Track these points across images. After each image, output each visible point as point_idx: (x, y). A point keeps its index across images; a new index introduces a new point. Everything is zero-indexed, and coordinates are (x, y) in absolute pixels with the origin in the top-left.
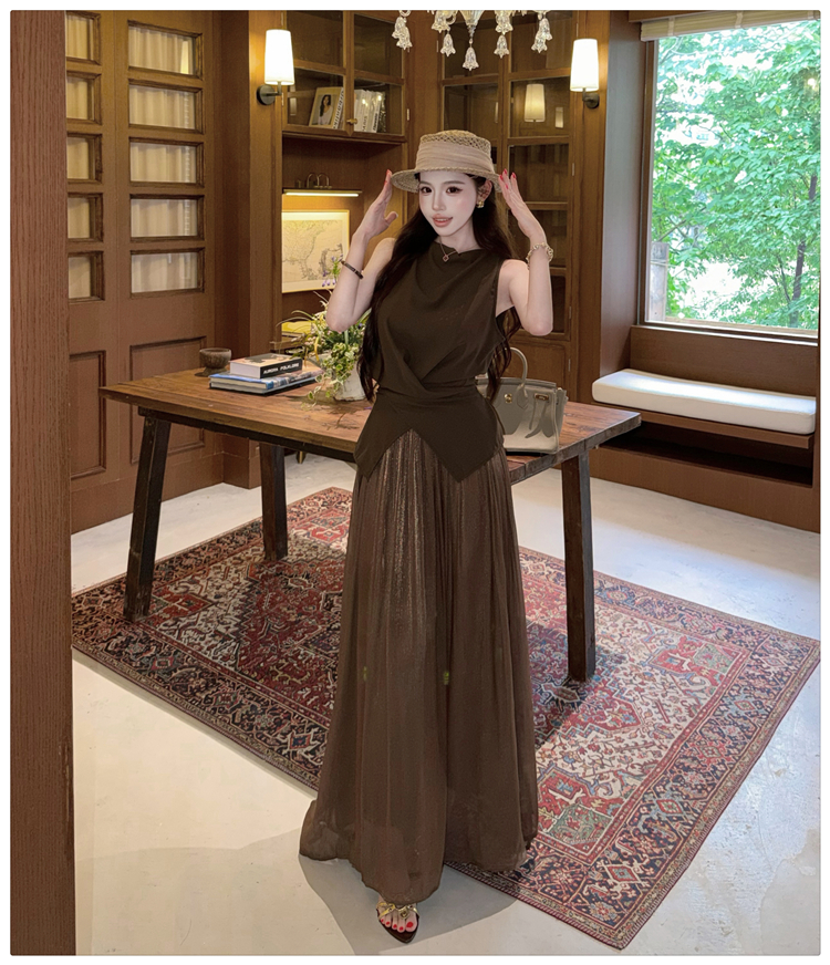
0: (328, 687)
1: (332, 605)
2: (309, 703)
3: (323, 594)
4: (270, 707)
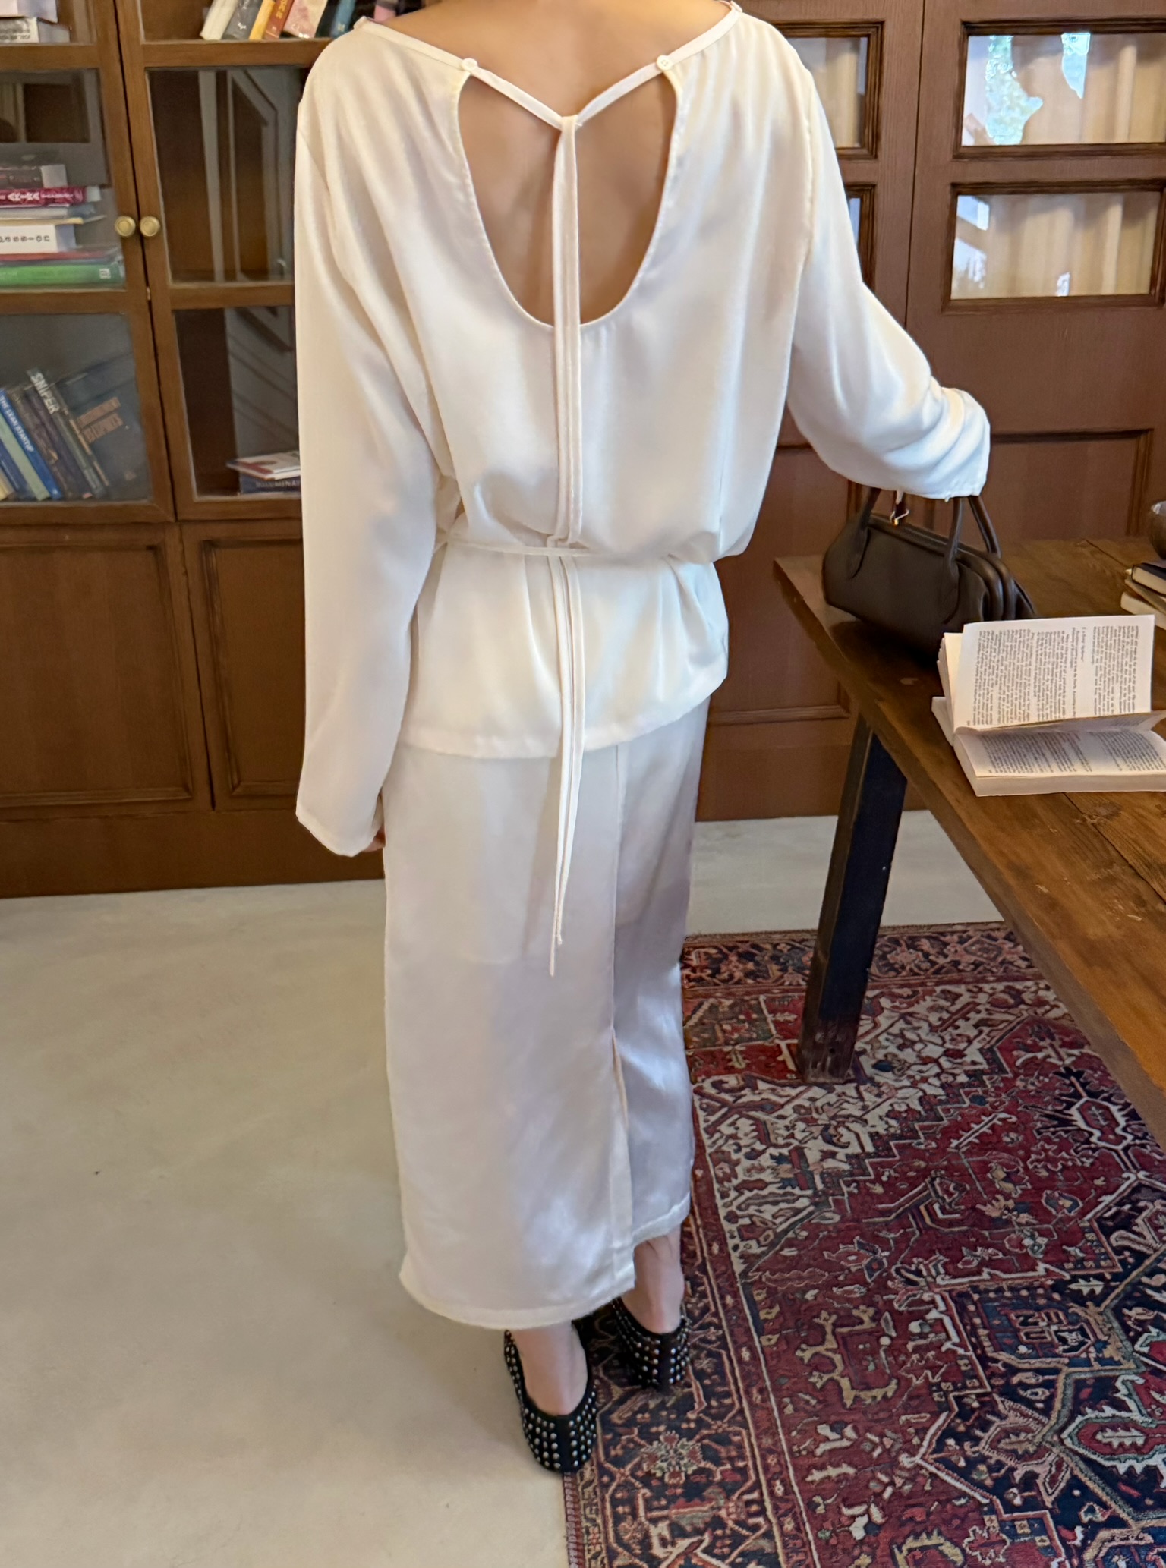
1: (1124, 1222)
4: (719, 1426)
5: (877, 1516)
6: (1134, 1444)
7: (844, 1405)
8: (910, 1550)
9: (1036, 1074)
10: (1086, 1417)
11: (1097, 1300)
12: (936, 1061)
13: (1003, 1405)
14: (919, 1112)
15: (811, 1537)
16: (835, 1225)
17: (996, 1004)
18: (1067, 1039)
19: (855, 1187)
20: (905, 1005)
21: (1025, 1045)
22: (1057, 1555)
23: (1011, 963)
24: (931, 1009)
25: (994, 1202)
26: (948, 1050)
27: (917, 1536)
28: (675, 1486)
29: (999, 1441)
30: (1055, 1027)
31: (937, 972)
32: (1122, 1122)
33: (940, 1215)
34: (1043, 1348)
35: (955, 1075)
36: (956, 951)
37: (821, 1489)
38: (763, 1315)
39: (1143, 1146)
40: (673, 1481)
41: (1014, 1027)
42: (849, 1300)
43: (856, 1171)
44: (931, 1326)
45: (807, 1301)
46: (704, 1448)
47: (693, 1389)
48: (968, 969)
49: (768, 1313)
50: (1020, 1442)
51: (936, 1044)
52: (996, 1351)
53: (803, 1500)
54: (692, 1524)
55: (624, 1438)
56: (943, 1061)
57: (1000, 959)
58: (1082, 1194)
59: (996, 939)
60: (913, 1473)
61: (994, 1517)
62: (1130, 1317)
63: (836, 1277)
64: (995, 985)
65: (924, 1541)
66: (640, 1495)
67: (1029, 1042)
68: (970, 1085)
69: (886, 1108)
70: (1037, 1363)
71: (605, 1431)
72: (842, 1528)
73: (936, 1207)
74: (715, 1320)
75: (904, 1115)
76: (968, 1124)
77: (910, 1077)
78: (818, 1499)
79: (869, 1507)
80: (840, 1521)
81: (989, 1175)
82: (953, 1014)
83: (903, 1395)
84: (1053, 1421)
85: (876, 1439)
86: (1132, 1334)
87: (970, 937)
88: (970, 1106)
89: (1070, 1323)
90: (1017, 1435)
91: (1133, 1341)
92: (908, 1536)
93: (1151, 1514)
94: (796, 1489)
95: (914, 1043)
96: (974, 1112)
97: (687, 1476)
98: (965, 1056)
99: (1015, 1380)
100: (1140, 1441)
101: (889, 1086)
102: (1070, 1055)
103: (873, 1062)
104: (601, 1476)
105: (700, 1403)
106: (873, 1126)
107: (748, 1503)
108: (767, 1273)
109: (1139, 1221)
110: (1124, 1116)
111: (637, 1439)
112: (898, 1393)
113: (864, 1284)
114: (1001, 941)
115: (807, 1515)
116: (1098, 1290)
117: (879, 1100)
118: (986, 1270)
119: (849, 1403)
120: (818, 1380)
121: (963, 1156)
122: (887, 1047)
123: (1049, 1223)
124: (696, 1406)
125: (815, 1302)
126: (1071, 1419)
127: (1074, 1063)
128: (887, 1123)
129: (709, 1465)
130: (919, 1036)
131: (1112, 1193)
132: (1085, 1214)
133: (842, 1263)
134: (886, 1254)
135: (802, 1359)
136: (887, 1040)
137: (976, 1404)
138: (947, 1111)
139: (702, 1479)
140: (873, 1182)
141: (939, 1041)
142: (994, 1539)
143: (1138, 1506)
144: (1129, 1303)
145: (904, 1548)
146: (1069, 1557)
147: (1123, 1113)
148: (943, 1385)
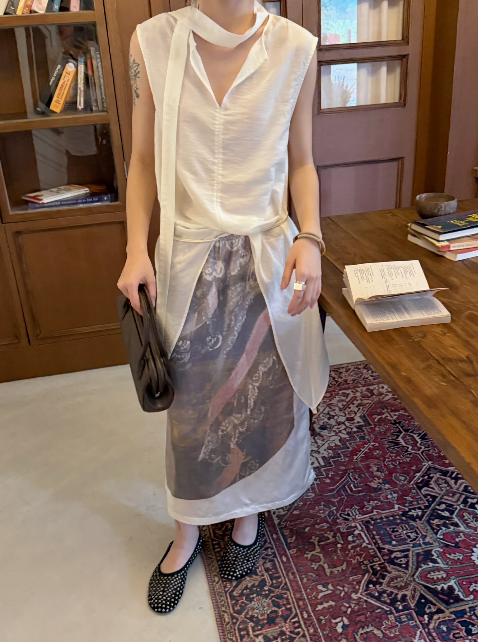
0: (354, 596)
1: (426, 484)
2: (320, 607)
3: (427, 464)
4: (278, 591)
5: (346, 621)
6: (442, 577)
7: (326, 576)
8: (362, 634)
9: (383, 424)
10: (423, 568)
11: (420, 518)
12: (344, 423)
13: (389, 567)
14: (340, 446)
15: (321, 634)
16: (313, 498)
17: (364, 396)
18: (393, 408)
19: (319, 481)
20: (328, 401)
21: (377, 412)
22: (419, 628)
23: (367, 378)
24: (339, 401)
25: (374, 481)
26: (347, 418)
27: (363, 628)
28: (263, 620)
29: (390, 583)
30: (387, 403)
31: (339, 385)
32: (419, 441)
33: (354, 489)
34: (402, 541)
35: (352, 428)
36: (345, 376)
37: (323, 612)
38: (289, 541)
39: (429, 450)
40: (262, 618)
41: (371, 406)
42: (323, 530)
43: (319, 474)
44: (356, 536)
45: (306, 532)
46: (273, 601)
47: (265, 577)
48: (351, 383)
49: (291, 540)
50: (398, 582)
51: (342, 416)
52: (383, 545)
53: (316, 619)
54: (272, 636)
55: (240, 601)
56: (346, 423)
57: (363, 377)
58: (407, 473)
59: (359, 369)
60: (358, 601)
61: (392, 616)
62: (434, 524)
63: (317, 520)
64: (361, 388)
65: (367, 630)
66: (249, 626)
67: (379, 411)
68: (358, 432)
69: (326, 445)
70: (400, 548)
71: (232, 600)
72: (333, 629)
73: (352, 485)
74: (270, 546)
75: (334, 448)
76: (360, 448)
77: (334, 431)
78: (322, 617)
79: (342, 618)
80: (332, 626)
81: (371, 470)
82: (348, 402)
83: (349, 568)
84: (410, 571)
85: (341, 588)
86: (435, 531)
87: (350, 369)
88: (360, 441)
89: (411, 529)
90: (396, 579)
91: (436, 533)
92: (359, 628)
93: (453, 606)
94: (312, 614)
95: (334, 416)
96: (361, 443)
97: (268, 615)
98: (354, 420)
99: (393, 556)
100: (445, 576)
101: (326, 436)
102: (395, 415)
103: (319, 426)
104: (232, 619)
105: (269, 583)
106: (323, 454)
107: (294, 623)
108: (289, 522)
109: (432, 482)
110: (420, 438)
111: (245, 602)
112: (347, 567)
113: (328, 522)
114: (362, 369)
115: (318, 625)
116: (420, 514)
117: (323, 442)
118: (375, 510)
119: (328, 574)
120: (315, 566)
121: (359, 463)
122: (323, 419)
123: (396, 488)
124: (267, 584)
125: (309, 533)
126: (417, 570)
127: (397, 418)
128: (328, 452)
129: (276, 609)
130: (335, 413)
131: (419, 472)
132: (410, 482)
133: (318, 514)
134: (335, 508)
135: (307, 558)
136: (323, 416)
137: (379, 568)
138: (350, 444)
139: (273, 615)
140: (325, 478)
141: (344, 415)
142: (394, 625)
143: (447, 603)
144: (432, 518)
145: (359, 634)
146: (424, 628)
147: (419, 437)
148: (365, 562)
